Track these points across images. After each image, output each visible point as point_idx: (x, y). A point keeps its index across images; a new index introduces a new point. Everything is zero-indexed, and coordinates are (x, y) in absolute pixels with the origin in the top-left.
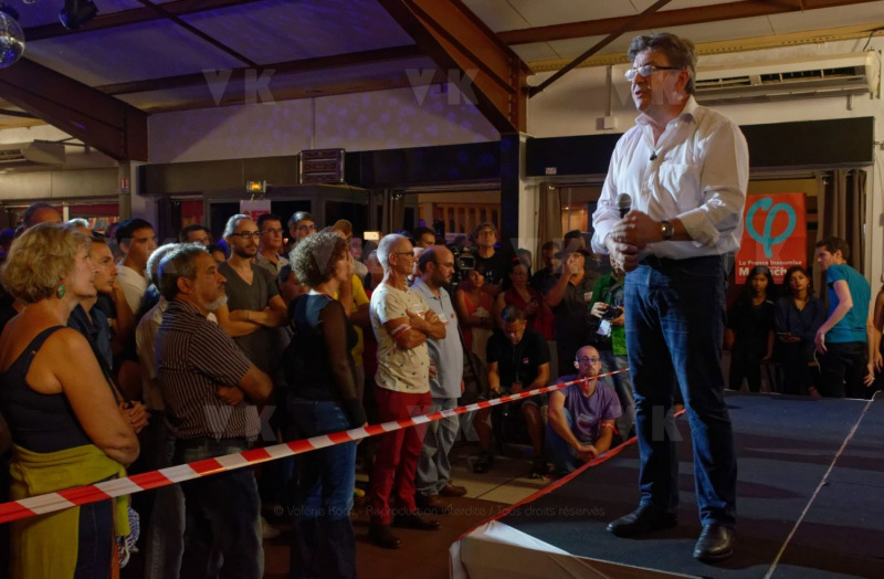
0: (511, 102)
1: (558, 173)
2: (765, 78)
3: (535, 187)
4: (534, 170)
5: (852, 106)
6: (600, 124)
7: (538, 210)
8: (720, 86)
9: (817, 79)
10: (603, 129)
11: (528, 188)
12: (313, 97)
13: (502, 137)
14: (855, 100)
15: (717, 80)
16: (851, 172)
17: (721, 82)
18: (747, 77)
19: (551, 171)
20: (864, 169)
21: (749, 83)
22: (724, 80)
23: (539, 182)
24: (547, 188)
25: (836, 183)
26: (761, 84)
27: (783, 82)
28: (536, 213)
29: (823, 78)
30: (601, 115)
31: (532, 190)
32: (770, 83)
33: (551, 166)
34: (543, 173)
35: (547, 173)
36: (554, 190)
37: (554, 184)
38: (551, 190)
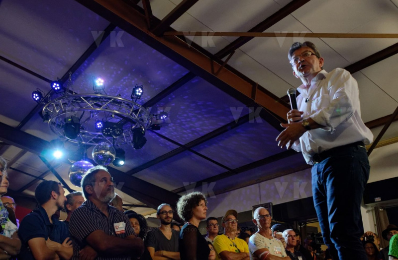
1: (382, 200)
3: (372, 210)
4: (368, 200)
7: (376, 223)
11: (368, 212)
12: (259, 183)
19: (378, 199)
23: (373, 207)
24: (378, 211)
28: (375, 225)
31: (371, 212)
33: (377, 197)
34: (374, 201)
35: (376, 200)
36: (383, 211)
37: (382, 208)
38: (381, 211)
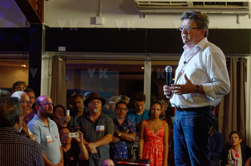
0: (38, 3)
1: (67, 51)
2: (195, 3)
3: (49, 58)
4: (51, 48)
5: (240, 22)
6: (93, 21)
7: (51, 73)
8: (170, 6)
9: (223, 7)
10: (95, 24)
13: (31, 25)
14: (241, 18)
15: (169, 2)
16: (240, 59)
17: (171, 4)
18: (186, 2)
19: (62, 49)
20: (246, 58)
21: (186, 6)
22: (172, 2)
23: (53, 55)
24: (58, 59)
25: (231, 65)
26: (193, 7)
27: (205, 6)
28: (49, 75)
29: (226, 7)
30: (94, 15)
31: (47, 61)
32: (198, 7)
33: (62, 46)
34: (56, 50)
35: (59, 50)
36: (62, 61)
37: (62, 57)
38: (60, 61)
